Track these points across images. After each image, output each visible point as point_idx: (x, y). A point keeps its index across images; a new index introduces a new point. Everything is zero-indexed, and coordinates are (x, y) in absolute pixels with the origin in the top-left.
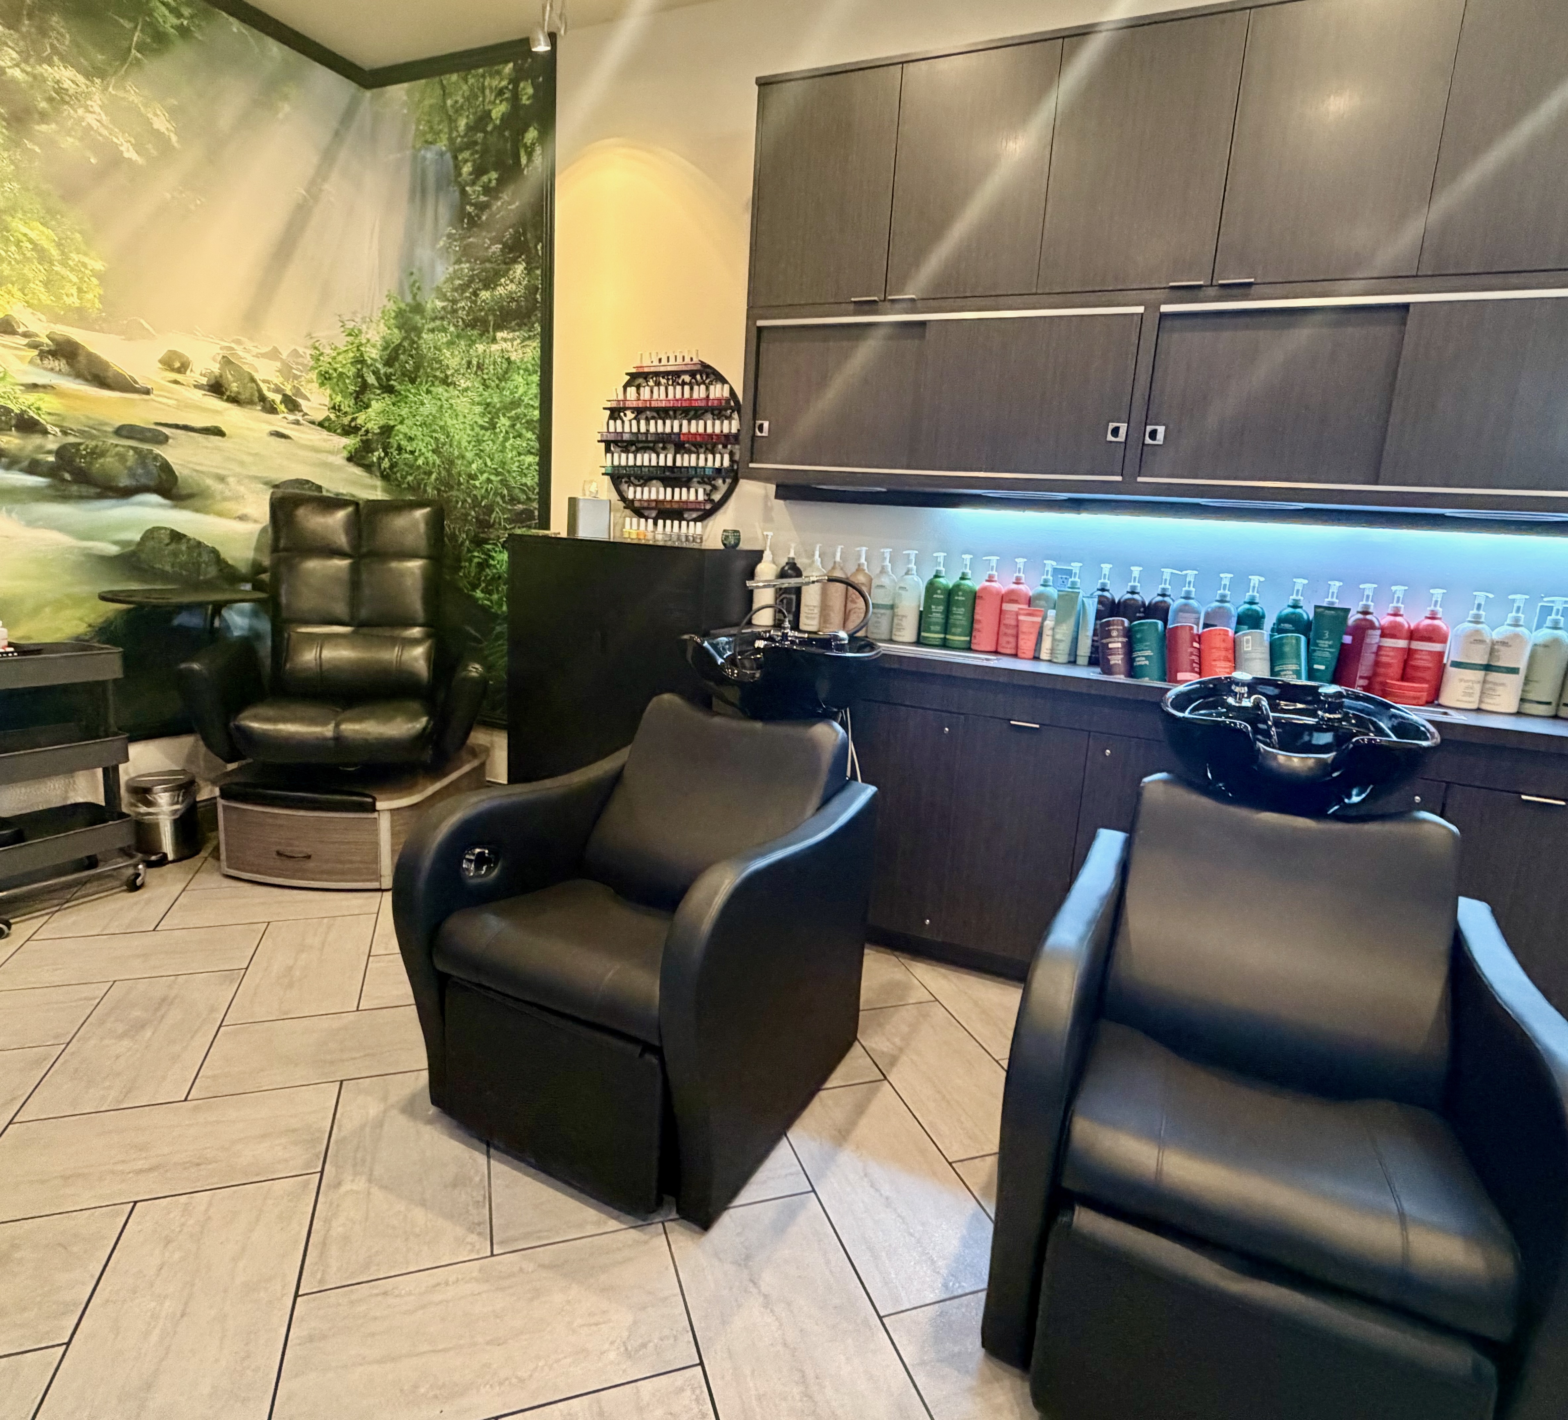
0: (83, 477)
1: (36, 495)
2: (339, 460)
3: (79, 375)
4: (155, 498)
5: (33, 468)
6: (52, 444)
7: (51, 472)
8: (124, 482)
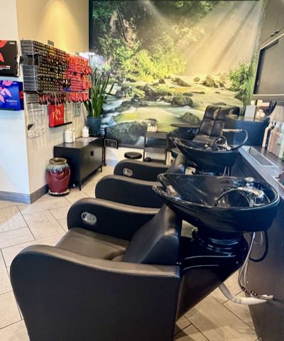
0: (176, 103)
1: (168, 106)
2: (232, 98)
3: (179, 84)
4: (188, 107)
5: (169, 102)
6: (172, 97)
7: (172, 102)
8: (183, 104)
